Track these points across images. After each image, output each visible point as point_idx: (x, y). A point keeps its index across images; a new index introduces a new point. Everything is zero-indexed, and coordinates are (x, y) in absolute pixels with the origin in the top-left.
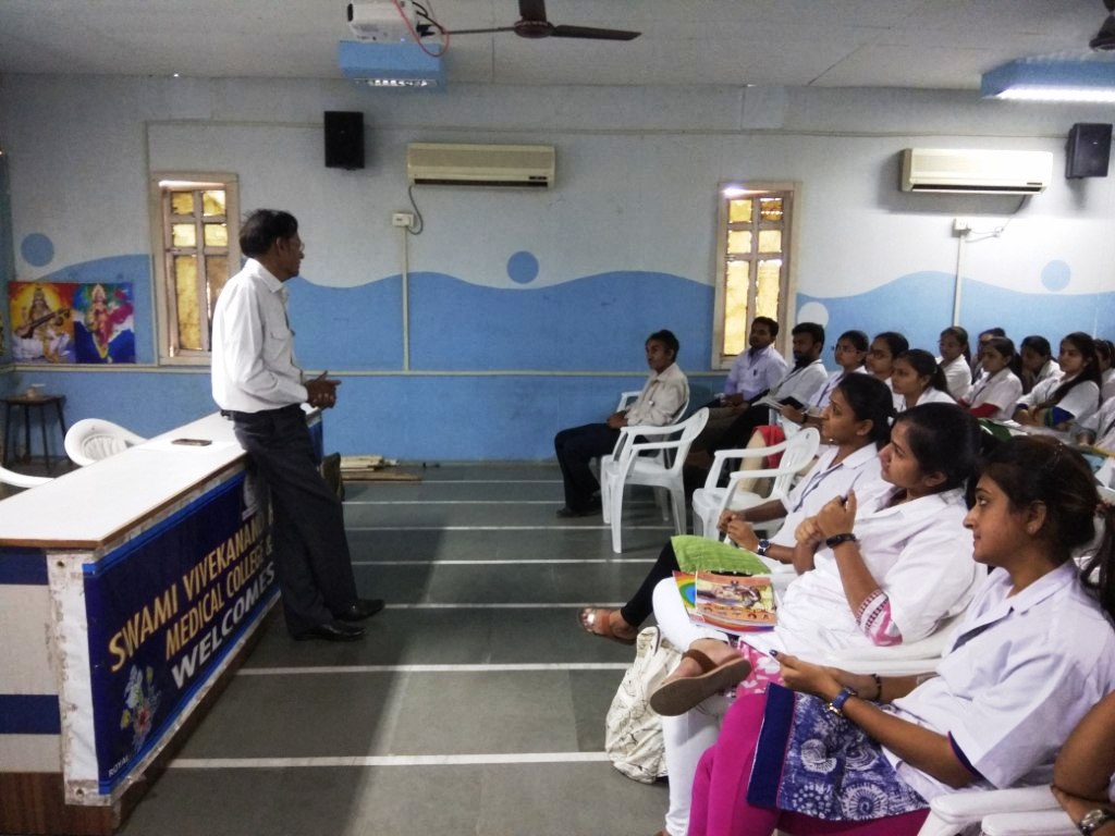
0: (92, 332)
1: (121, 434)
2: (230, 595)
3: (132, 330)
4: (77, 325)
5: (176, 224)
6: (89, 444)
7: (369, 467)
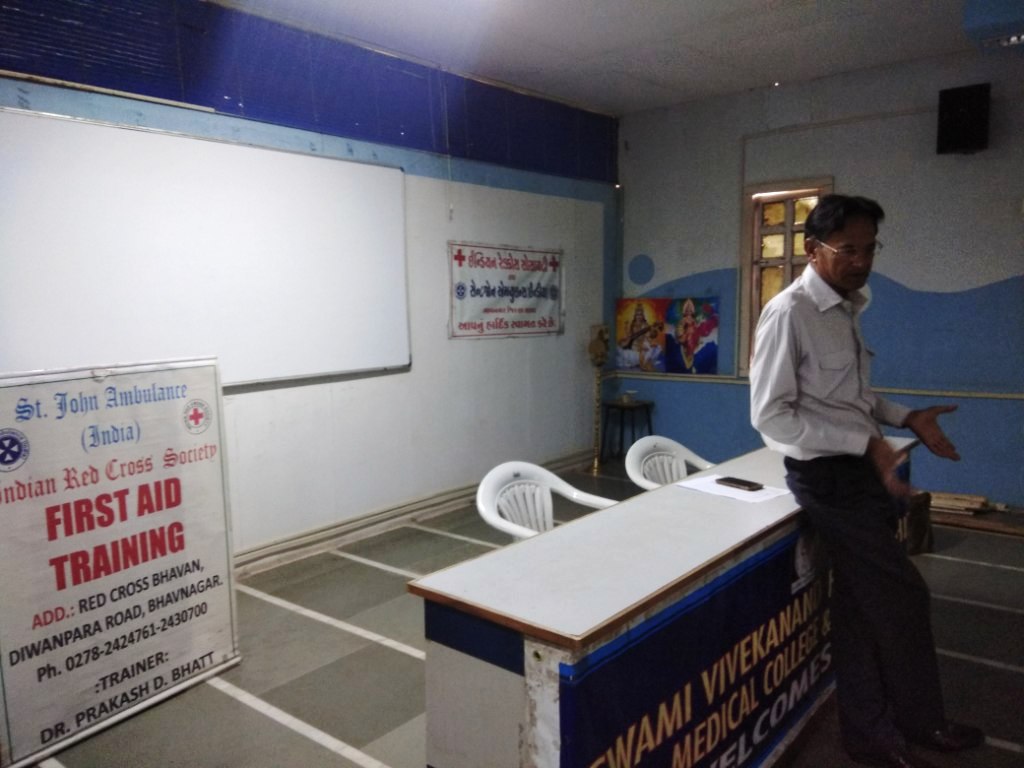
0: (680, 343)
1: (682, 454)
2: (768, 691)
3: (716, 343)
4: (668, 337)
5: (766, 235)
6: (649, 462)
7: (967, 509)
